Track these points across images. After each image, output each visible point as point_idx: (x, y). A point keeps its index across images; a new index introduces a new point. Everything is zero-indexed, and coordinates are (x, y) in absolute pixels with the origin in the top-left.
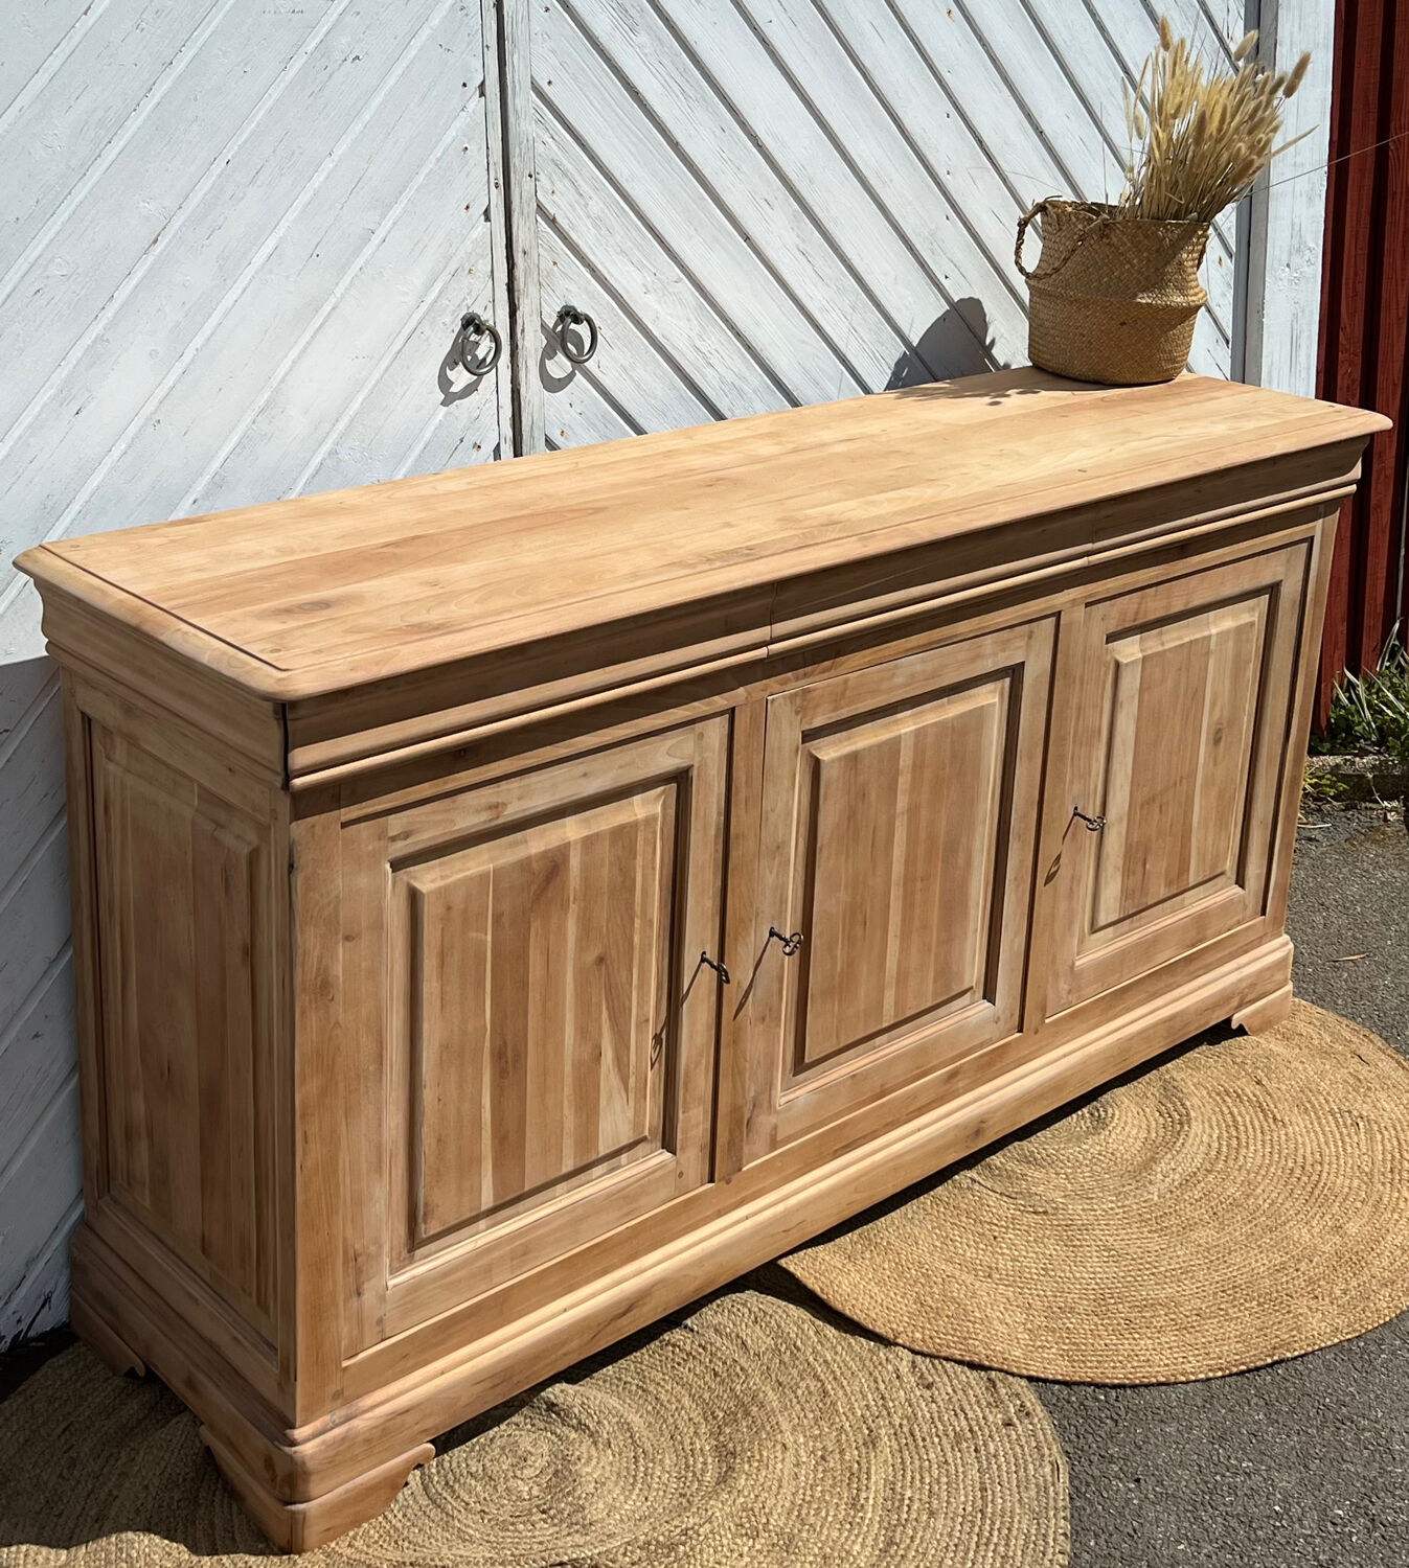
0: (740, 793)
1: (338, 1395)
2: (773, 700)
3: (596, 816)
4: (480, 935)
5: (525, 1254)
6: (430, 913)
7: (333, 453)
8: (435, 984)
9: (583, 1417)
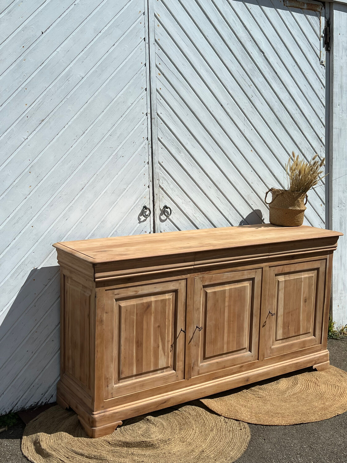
0: (189, 296)
1: (103, 407)
2: (196, 278)
3: (158, 297)
4: (133, 317)
5: (143, 386)
6: (123, 311)
7: (116, 231)
8: (124, 325)
9: (154, 422)
